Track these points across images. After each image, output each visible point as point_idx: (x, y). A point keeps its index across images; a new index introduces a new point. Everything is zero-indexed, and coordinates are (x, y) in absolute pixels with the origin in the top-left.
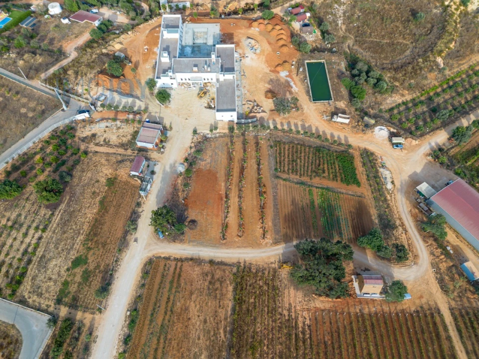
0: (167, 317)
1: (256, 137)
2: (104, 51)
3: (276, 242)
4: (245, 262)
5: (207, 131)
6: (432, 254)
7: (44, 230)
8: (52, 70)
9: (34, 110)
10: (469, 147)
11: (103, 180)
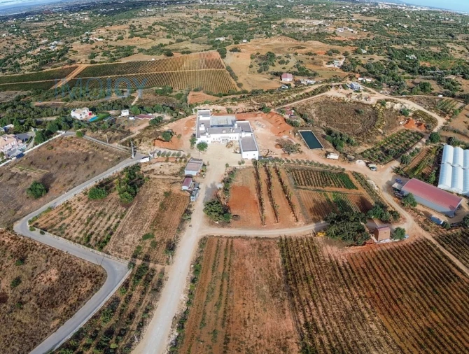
0: (227, 269)
1: (275, 167)
2: (158, 130)
3: (307, 223)
4: (285, 236)
5: (237, 166)
6: (413, 215)
7: (121, 218)
8: (124, 140)
9: (113, 158)
10: (413, 167)
11: (161, 193)
